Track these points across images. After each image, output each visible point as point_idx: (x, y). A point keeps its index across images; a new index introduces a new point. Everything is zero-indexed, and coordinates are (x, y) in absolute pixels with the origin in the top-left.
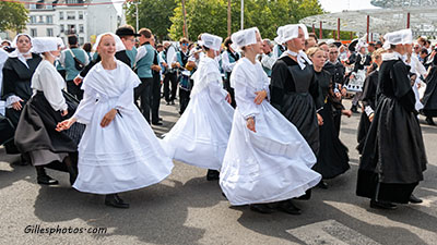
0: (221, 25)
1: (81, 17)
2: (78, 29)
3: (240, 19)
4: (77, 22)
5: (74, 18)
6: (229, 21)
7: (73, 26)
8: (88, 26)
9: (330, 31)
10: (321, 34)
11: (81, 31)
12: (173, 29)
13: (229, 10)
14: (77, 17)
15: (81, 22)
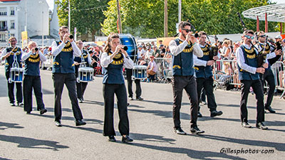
0: (158, 18)
1: (13, 13)
2: (9, 25)
3: (177, 11)
4: (8, 19)
5: (5, 14)
6: (166, 14)
7: (4, 23)
8: (19, 22)
9: (276, 23)
10: (266, 26)
11: (13, 27)
12: (107, 23)
13: (166, 3)
14: (9, 13)
15: (12, 18)
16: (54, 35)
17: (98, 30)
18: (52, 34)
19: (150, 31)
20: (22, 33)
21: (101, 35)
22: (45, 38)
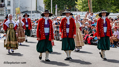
16: (39, 11)
17: (73, 7)
18: (38, 10)
19: (114, 7)
20: (16, 9)
21: (76, 11)
22: (33, 13)
